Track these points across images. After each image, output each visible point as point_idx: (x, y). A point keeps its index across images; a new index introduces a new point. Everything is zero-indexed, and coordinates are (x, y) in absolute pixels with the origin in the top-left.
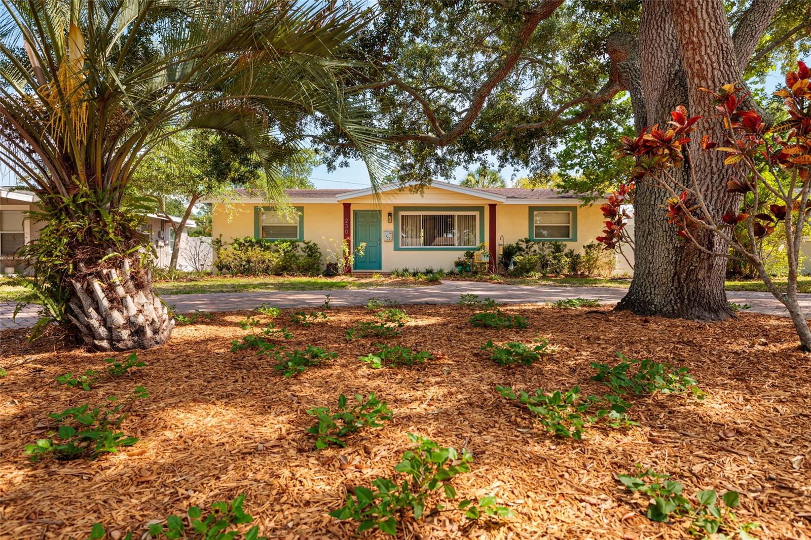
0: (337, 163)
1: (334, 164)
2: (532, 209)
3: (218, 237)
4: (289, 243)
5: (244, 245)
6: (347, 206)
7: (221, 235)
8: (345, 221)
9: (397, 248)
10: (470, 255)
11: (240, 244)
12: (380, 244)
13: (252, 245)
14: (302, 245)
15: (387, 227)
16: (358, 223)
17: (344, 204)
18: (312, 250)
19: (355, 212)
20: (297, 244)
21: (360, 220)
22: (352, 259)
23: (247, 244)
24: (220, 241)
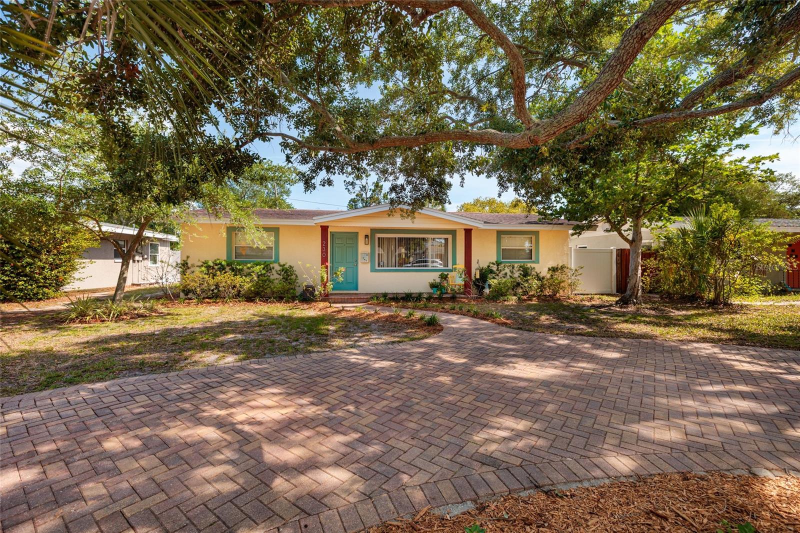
0: (317, 181)
1: (313, 181)
2: (500, 233)
3: (185, 259)
4: (262, 266)
5: (213, 268)
6: (324, 229)
7: (188, 257)
8: (322, 244)
9: (373, 270)
10: (444, 277)
11: (208, 267)
12: (357, 265)
13: (222, 268)
14: (277, 267)
15: (363, 248)
16: (335, 245)
17: (321, 226)
18: (288, 273)
19: (333, 234)
20: (272, 266)
21: (337, 241)
22: (330, 285)
23: (216, 267)
24: (187, 264)
